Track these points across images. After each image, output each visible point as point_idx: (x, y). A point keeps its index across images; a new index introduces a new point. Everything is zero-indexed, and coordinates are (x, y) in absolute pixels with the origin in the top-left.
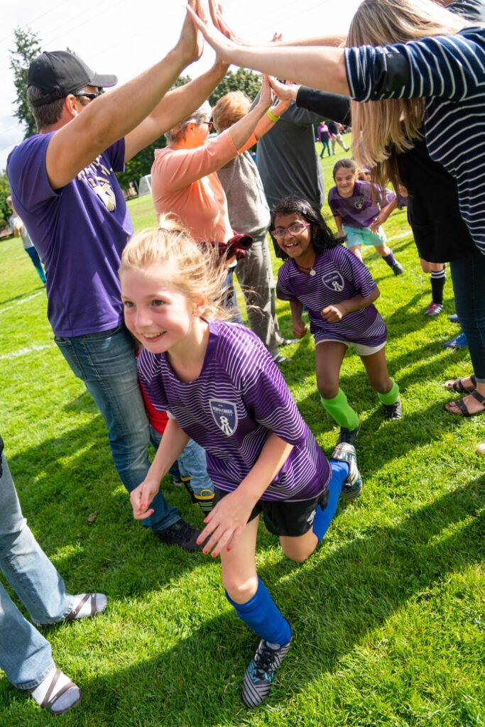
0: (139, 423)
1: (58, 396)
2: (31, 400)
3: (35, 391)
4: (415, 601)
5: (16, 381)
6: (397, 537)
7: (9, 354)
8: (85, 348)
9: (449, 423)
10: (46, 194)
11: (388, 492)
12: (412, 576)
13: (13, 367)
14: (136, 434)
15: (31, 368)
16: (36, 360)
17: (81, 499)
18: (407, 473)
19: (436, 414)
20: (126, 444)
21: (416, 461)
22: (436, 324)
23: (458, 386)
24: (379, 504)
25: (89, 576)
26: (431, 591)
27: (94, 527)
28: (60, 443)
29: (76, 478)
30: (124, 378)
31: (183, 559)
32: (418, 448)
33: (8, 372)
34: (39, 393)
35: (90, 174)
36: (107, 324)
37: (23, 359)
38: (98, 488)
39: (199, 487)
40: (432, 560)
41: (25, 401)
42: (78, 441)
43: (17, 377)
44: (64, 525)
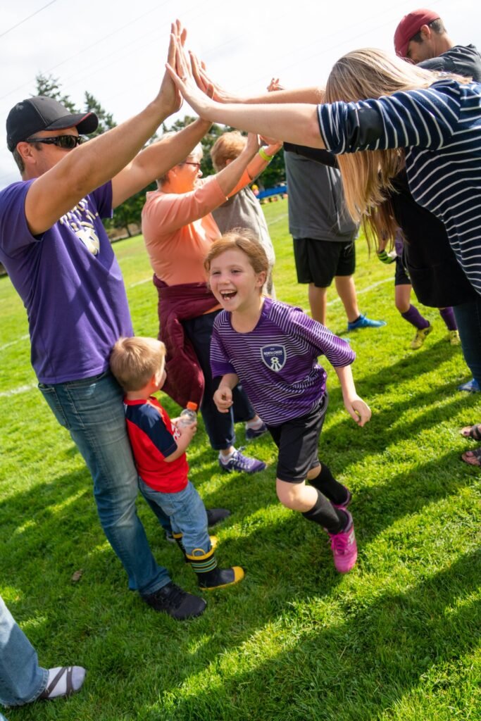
0: (126, 475)
1: (53, 438)
2: (25, 442)
3: (30, 431)
4: (431, 690)
5: (12, 420)
6: (409, 609)
7: (7, 391)
8: (68, 395)
9: (466, 475)
10: (26, 240)
11: (400, 554)
12: (427, 658)
13: (10, 406)
14: (122, 487)
15: (29, 407)
16: (34, 398)
17: (66, 554)
18: (420, 533)
19: (451, 465)
20: (111, 498)
21: (430, 519)
22: (451, 365)
23: (475, 433)
24: (389, 569)
25: (68, 646)
26: (449, 678)
27: (78, 587)
28: (50, 489)
29: (63, 529)
30: (110, 427)
31: (172, 629)
32: (432, 503)
33: (5, 411)
34: (34, 434)
35: (73, 218)
36: (92, 370)
37: (21, 397)
38: (86, 543)
39: (191, 545)
40: (450, 639)
41: (18, 443)
42: (70, 487)
43: (13, 416)
44: (46, 584)
